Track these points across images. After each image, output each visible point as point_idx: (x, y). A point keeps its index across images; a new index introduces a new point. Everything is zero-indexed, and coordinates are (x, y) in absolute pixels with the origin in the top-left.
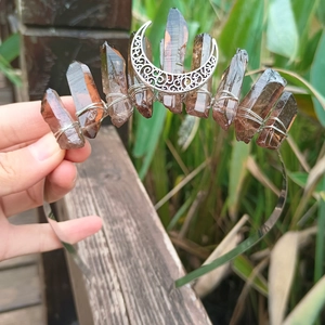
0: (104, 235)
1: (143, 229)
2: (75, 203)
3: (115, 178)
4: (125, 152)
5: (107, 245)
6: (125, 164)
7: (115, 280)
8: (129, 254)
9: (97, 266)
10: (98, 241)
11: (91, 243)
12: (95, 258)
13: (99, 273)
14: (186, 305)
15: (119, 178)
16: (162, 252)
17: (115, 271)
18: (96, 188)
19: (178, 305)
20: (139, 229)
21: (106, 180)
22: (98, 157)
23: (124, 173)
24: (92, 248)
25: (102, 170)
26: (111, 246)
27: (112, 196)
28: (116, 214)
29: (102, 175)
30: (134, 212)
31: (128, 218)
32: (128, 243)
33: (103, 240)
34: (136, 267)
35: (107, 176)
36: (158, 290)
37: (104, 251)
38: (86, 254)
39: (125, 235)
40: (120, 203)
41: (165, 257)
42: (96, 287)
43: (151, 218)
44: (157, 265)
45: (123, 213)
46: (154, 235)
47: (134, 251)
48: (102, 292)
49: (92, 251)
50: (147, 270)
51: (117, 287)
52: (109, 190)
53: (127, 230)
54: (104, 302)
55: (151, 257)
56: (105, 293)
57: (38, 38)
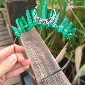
0: (36, 57)
1: (46, 54)
2: (27, 49)
3: (36, 40)
4: (38, 32)
5: (37, 60)
6: (38, 36)
7: (41, 69)
8: (44, 62)
9: (35, 66)
10: (35, 59)
11: (33, 60)
12: (35, 64)
13: (36, 68)
14: (61, 75)
15: (37, 40)
16: (52, 60)
17: (41, 67)
18: (31, 44)
19: (58, 75)
20: (45, 54)
21: (34, 41)
22: (31, 34)
23: (38, 38)
24: (33, 61)
25: (32, 38)
26: (38, 60)
27: (36, 46)
28: (38, 51)
29: (33, 40)
30: (43, 49)
31: (41, 51)
32: (43, 59)
33: (36, 59)
34: (46, 65)
35: (34, 40)
36: (53, 71)
37: (37, 62)
38: (32, 63)
39: (41, 57)
40: (39, 47)
41: (53, 62)
42: (36, 72)
43: (48, 51)
44: (51, 64)
45: (40, 50)
46: (49, 56)
47: (45, 61)
48: (38, 73)
49: (33, 62)
50: (49, 66)
51: (42, 72)
52: (35, 44)
53: (42, 55)
54: (39, 76)
55: (49, 62)
56: (39, 74)
57: (10, 2)
